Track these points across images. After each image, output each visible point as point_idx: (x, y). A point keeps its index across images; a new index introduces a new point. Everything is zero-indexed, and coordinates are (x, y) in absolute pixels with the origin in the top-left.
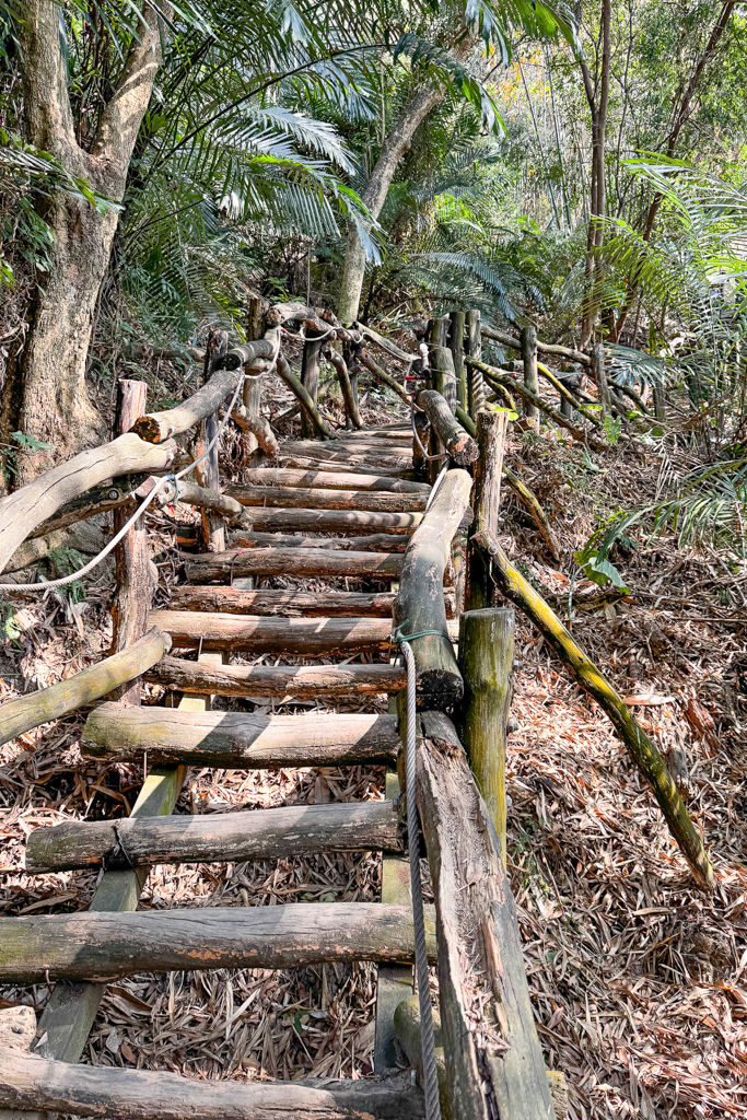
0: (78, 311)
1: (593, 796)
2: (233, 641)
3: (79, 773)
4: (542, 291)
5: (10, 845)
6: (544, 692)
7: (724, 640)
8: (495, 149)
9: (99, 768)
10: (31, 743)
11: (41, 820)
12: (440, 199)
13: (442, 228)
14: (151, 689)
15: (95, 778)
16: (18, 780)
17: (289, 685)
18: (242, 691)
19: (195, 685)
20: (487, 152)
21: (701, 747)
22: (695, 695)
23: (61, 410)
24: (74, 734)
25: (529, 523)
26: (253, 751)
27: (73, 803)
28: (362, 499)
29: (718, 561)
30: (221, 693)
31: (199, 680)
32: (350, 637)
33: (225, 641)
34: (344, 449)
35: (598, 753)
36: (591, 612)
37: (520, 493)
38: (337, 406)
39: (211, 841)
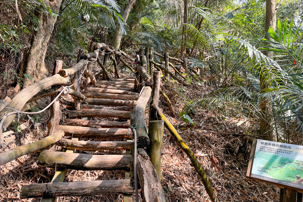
0: (44, 42)
1: (184, 182)
2: (82, 134)
3: (36, 171)
4: (170, 44)
5: (15, 191)
6: (170, 152)
7: (221, 139)
8: (158, 6)
9: (42, 170)
10: (22, 162)
11: (24, 184)
12: (143, 18)
13: (143, 27)
14: (57, 148)
15: (41, 172)
16: (18, 172)
17: (98, 147)
18: (84, 148)
19: (71, 146)
20: (156, 7)
21: (215, 169)
22: (213, 154)
23: (37, 69)
24: (35, 160)
25: (166, 105)
26: (87, 165)
27: (34, 180)
28: (120, 97)
29: (219, 117)
30: (78, 149)
31: (72, 145)
32: (116, 134)
33: (79, 134)
34: (115, 83)
35: (185, 170)
36: (184, 130)
37: (164, 96)
38: (112, 72)
39: (74, 190)
